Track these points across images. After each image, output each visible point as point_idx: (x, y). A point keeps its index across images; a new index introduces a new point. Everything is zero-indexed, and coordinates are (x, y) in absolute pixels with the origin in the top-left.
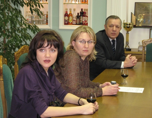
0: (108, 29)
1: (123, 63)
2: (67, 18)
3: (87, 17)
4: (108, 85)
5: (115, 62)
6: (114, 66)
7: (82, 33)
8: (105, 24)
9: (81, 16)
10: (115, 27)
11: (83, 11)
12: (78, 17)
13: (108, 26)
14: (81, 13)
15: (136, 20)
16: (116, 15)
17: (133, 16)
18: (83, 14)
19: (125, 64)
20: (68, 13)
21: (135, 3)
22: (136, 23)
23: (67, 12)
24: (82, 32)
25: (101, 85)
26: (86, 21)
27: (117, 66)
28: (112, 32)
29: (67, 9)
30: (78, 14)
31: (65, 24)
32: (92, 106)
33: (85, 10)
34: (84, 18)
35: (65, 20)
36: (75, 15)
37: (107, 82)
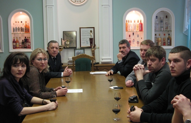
0: (50, 50)
1: (62, 73)
2: (15, 44)
3: (30, 42)
4: (59, 88)
5: (57, 73)
6: (56, 76)
7: (38, 54)
8: (48, 47)
9: (25, 42)
10: (55, 48)
11: (27, 38)
12: (23, 43)
13: (50, 48)
14: (25, 40)
15: (65, 43)
16: (54, 40)
17: (63, 40)
18: (26, 40)
19: (64, 74)
20: (16, 40)
21: (63, 32)
22: (65, 45)
23: (14, 40)
24: (38, 52)
25: (54, 89)
26: (29, 46)
27: (59, 76)
28: (53, 52)
29: (14, 38)
30: (23, 40)
31: (14, 48)
32: (54, 104)
33: (28, 38)
34: (27, 43)
35: (13, 46)
36: (21, 41)
37: (59, 87)
